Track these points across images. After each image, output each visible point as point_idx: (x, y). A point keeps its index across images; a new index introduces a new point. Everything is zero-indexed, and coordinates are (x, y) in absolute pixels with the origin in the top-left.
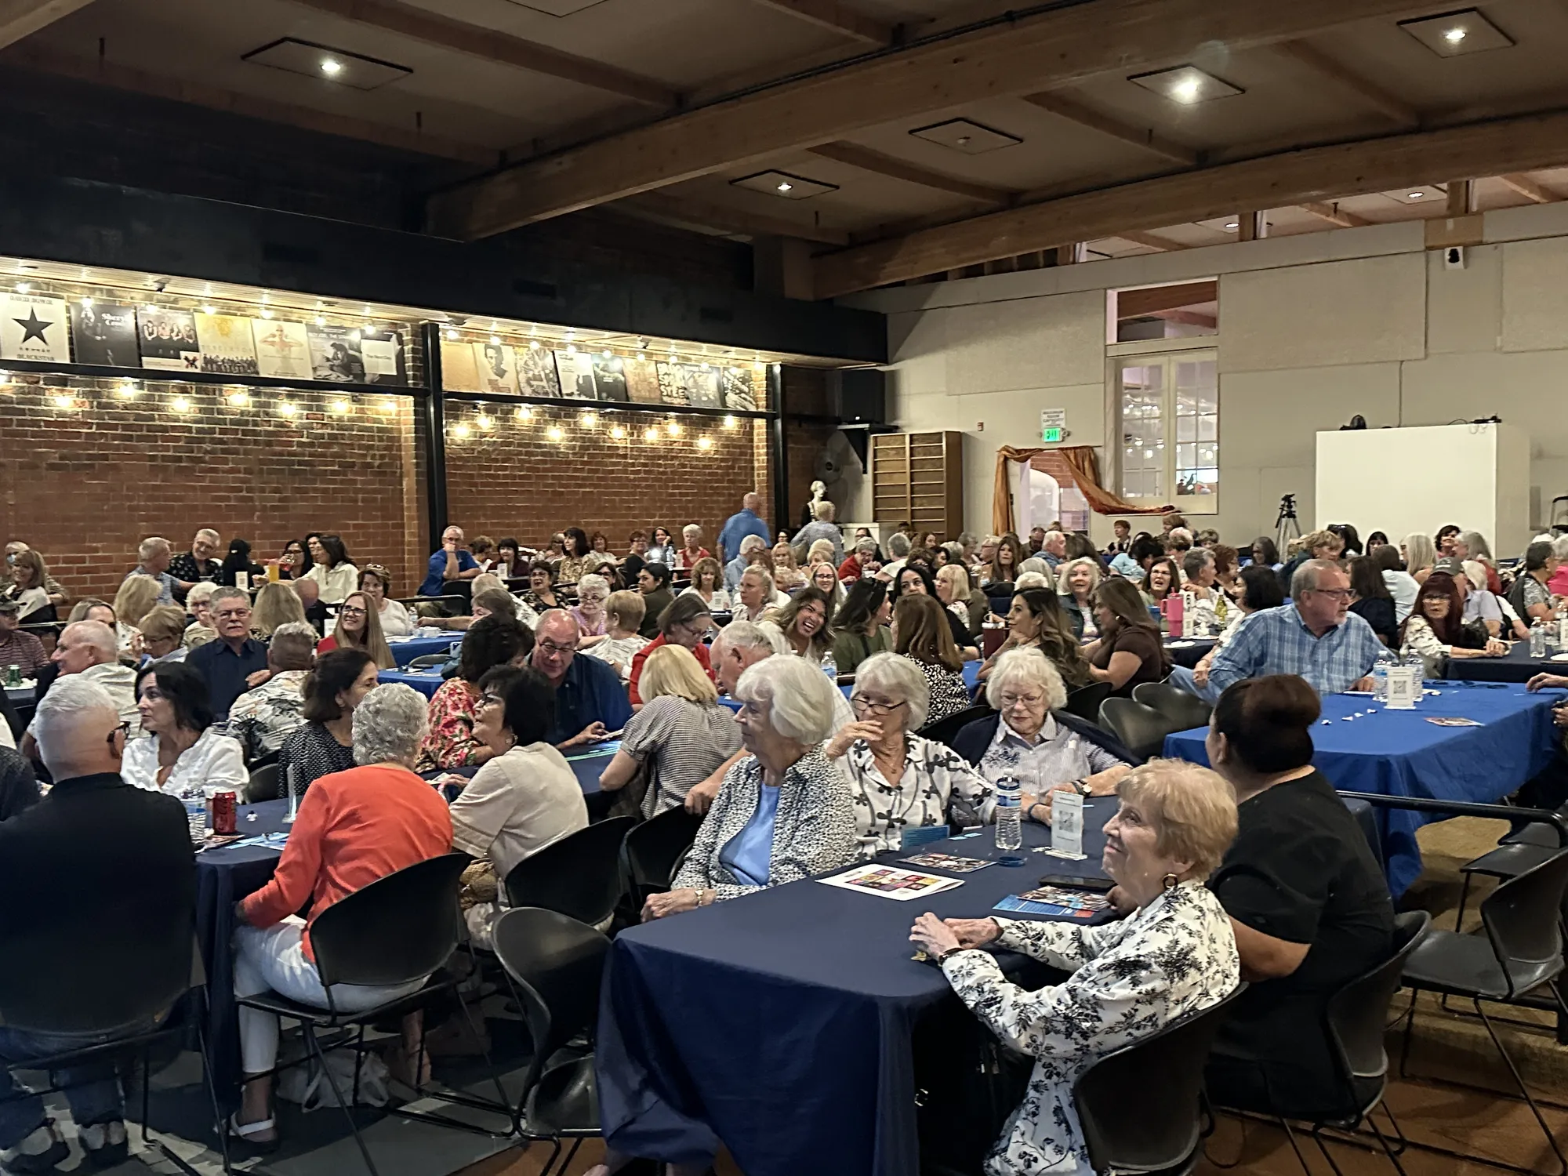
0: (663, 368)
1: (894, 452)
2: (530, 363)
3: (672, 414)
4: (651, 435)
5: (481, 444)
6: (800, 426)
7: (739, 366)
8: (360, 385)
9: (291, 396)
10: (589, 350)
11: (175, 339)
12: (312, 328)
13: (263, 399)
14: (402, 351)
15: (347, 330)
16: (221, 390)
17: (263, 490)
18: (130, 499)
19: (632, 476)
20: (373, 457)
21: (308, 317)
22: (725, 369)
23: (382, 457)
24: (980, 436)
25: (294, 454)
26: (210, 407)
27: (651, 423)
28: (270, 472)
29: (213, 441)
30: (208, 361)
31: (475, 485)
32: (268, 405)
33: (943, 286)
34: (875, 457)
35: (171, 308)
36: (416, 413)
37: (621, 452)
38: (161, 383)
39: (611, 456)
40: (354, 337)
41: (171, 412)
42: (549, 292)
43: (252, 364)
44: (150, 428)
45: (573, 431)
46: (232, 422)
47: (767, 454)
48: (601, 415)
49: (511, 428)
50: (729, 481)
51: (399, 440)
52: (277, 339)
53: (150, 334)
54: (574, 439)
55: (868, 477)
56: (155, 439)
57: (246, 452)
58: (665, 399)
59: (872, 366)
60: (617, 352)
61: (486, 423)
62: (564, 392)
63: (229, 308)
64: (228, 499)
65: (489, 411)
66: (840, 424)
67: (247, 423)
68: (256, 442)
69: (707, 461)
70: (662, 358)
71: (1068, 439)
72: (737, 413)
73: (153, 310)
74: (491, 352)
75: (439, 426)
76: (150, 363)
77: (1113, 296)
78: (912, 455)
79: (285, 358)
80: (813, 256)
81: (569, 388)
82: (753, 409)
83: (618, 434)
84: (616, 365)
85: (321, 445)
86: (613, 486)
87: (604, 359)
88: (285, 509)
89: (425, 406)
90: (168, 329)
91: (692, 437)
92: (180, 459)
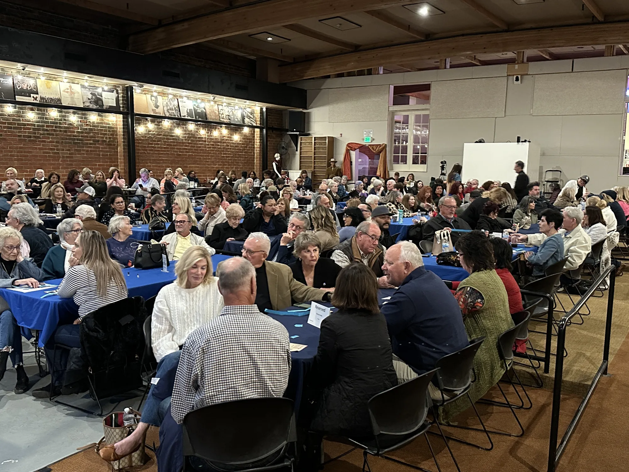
0: (220, 107)
1: (307, 144)
2: (169, 103)
3: (224, 125)
4: (216, 134)
5: (149, 134)
6: (273, 132)
7: (250, 108)
8: (102, 110)
9: (74, 113)
10: (192, 99)
11: (29, 89)
12: (83, 86)
13: (63, 114)
14: (118, 97)
15: (96, 88)
16: (47, 110)
17: (63, 150)
18: (12, 152)
19: (208, 149)
20: (106, 138)
21: (82, 82)
22: (244, 108)
23: (110, 138)
24: (340, 139)
25: (76, 136)
26: (42, 116)
27: (216, 129)
28: (66, 143)
29: (44, 130)
30: (42, 98)
31: (146, 150)
32: (65, 116)
33: (329, 80)
34: (301, 145)
35: (27, 77)
36: (123, 121)
37: (203, 139)
38: (24, 106)
39: (200, 141)
40: (99, 90)
41: (27, 118)
42: (177, 75)
43: (59, 100)
44: (18, 124)
45: (185, 131)
46: (51, 123)
47: (260, 142)
48: (196, 125)
49: (161, 129)
50: (245, 152)
51: (117, 132)
52: (69, 90)
53: (19, 87)
54: (185, 134)
55: (298, 153)
56: (21, 128)
57: (57, 135)
58: (221, 119)
59: (301, 110)
60: (203, 100)
61: (151, 126)
62: (182, 115)
63: (50, 77)
64: (50, 153)
65: (152, 122)
66: (288, 132)
67: (57, 123)
68: (60, 131)
69: (237, 145)
70: (220, 103)
71: (373, 141)
72: (249, 126)
73: (20, 77)
74: (153, 98)
75: (133, 127)
76: (19, 98)
77: (392, 87)
78: (315, 145)
79: (72, 98)
80: (279, 66)
81: (184, 114)
82: (255, 125)
83: (203, 132)
84: (202, 105)
85: (86, 133)
86: (200, 153)
87: (197, 103)
88: (72, 157)
89: (127, 119)
90: (26, 85)
91: (231, 135)
92: (30, 137)
